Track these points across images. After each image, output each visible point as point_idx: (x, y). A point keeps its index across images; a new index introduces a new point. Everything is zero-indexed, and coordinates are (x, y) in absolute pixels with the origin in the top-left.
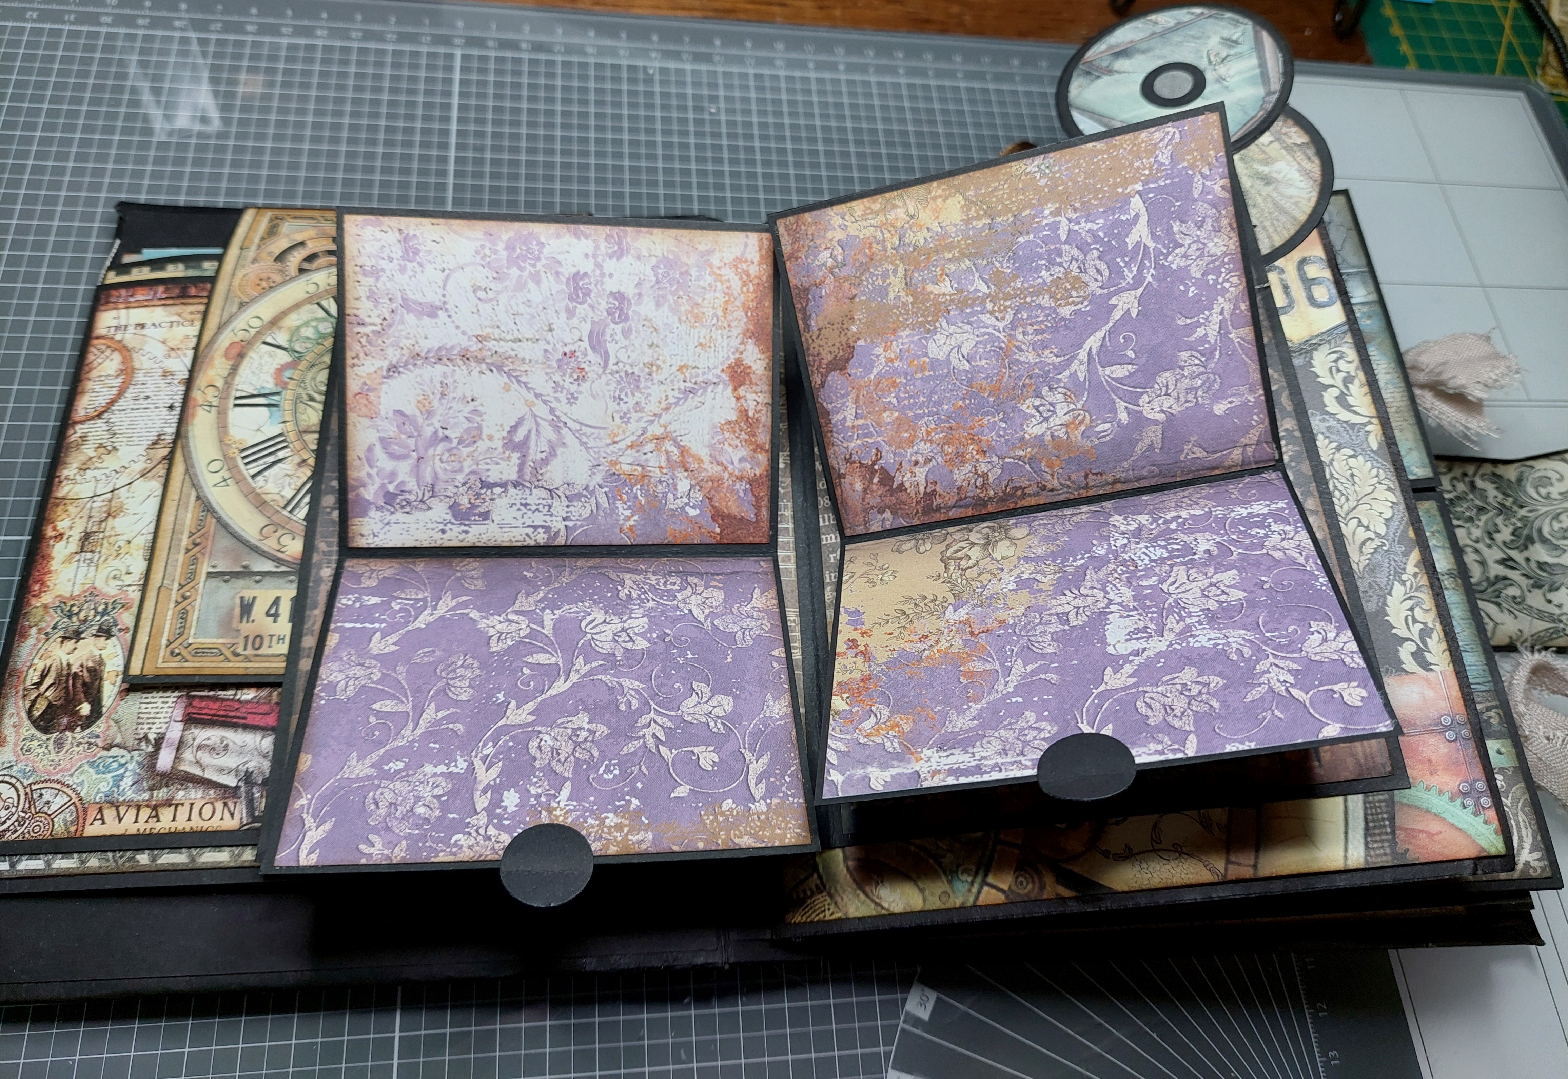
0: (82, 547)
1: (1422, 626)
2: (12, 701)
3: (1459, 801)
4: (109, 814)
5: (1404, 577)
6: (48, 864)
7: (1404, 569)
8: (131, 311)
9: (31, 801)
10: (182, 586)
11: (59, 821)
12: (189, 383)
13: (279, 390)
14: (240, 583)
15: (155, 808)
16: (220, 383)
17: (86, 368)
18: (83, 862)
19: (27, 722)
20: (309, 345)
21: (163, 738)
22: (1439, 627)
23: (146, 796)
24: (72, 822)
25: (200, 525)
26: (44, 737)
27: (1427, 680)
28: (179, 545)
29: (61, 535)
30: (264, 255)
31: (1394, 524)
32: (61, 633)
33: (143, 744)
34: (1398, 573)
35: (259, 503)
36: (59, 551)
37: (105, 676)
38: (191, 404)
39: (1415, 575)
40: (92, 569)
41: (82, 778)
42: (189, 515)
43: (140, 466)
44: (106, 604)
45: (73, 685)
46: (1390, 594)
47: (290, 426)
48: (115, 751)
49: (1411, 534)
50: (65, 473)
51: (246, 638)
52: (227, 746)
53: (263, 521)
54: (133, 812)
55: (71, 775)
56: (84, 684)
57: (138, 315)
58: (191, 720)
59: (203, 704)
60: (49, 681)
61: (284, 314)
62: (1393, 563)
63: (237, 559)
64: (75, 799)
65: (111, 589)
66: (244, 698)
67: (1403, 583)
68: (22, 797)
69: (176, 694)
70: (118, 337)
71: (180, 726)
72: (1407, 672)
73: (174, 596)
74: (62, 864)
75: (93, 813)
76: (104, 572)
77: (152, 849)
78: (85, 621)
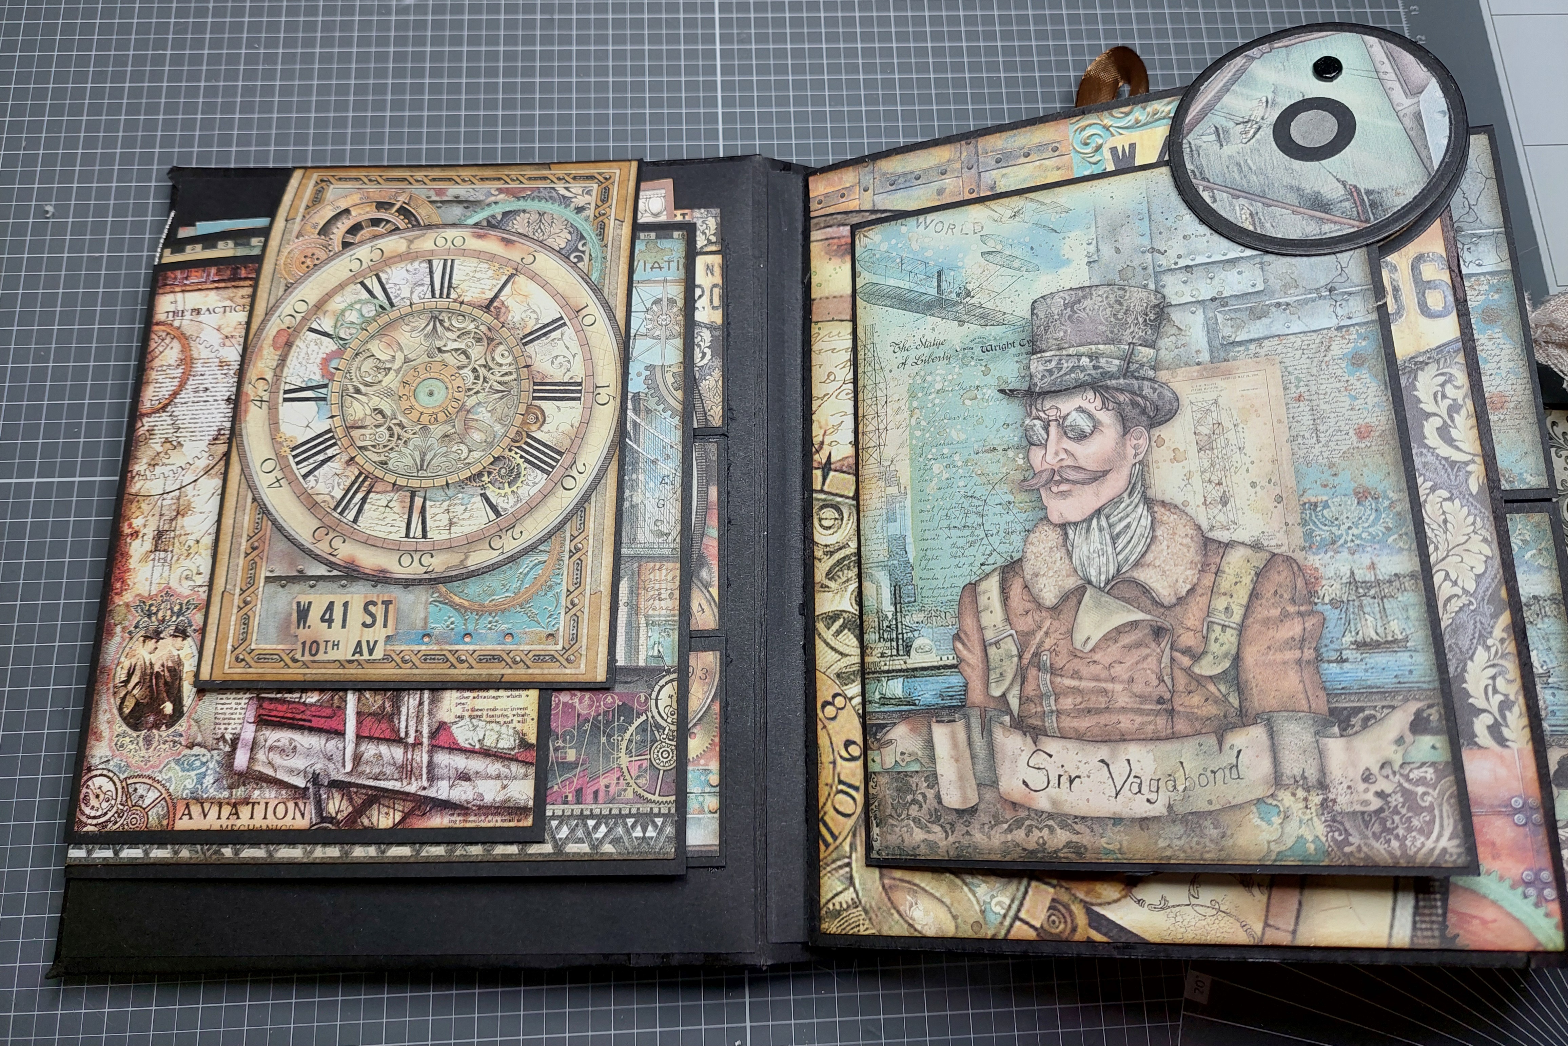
0: (156, 546)
1: (1501, 698)
2: (104, 698)
3: (1520, 890)
4: (195, 809)
5: (1490, 642)
6: (146, 853)
7: (1491, 633)
8: (187, 294)
9: (128, 795)
10: (243, 591)
11: (152, 814)
12: (241, 373)
13: (326, 382)
14: (296, 588)
15: (235, 806)
16: (269, 376)
17: (149, 357)
18: (176, 853)
19: (119, 719)
20: (354, 331)
21: (238, 739)
22: (1521, 700)
23: (226, 794)
24: (164, 816)
25: (257, 528)
26: (135, 734)
27: (1501, 757)
28: (239, 549)
29: (137, 533)
30: (308, 228)
31: (1486, 581)
32: (142, 633)
33: (221, 743)
34: (1482, 637)
35: (311, 504)
36: (137, 549)
37: (184, 676)
38: (243, 399)
39: (1502, 641)
40: (166, 568)
41: (170, 774)
42: (247, 518)
43: (203, 463)
44: (181, 604)
45: (157, 684)
46: (1471, 659)
47: (337, 421)
48: (196, 750)
49: (1503, 593)
50: (137, 468)
51: (304, 643)
52: (295, 747)
53: (315, 524)
54: (215, 808)
55: (160, 772)
56: (166, 683)
57: (193, 299)
58: (262, 722)
59: (272, 706)
60: (135, 679)
61: (329, 296)
62: (1479, 625)
63: (292, 564)
64: (165, 795)
65: (184, 589)
66: (309, 701)
67: (1488, 648)
68: (120, 791)
69: (248, 695)
70: (176, 324)
71: (252, 728)
72: (1480, 747)
73: (237, 601)
74: (159, 853)
75: (181, 808)
76: (177, 572)
77: (234, 844)
78: (163, 621)
